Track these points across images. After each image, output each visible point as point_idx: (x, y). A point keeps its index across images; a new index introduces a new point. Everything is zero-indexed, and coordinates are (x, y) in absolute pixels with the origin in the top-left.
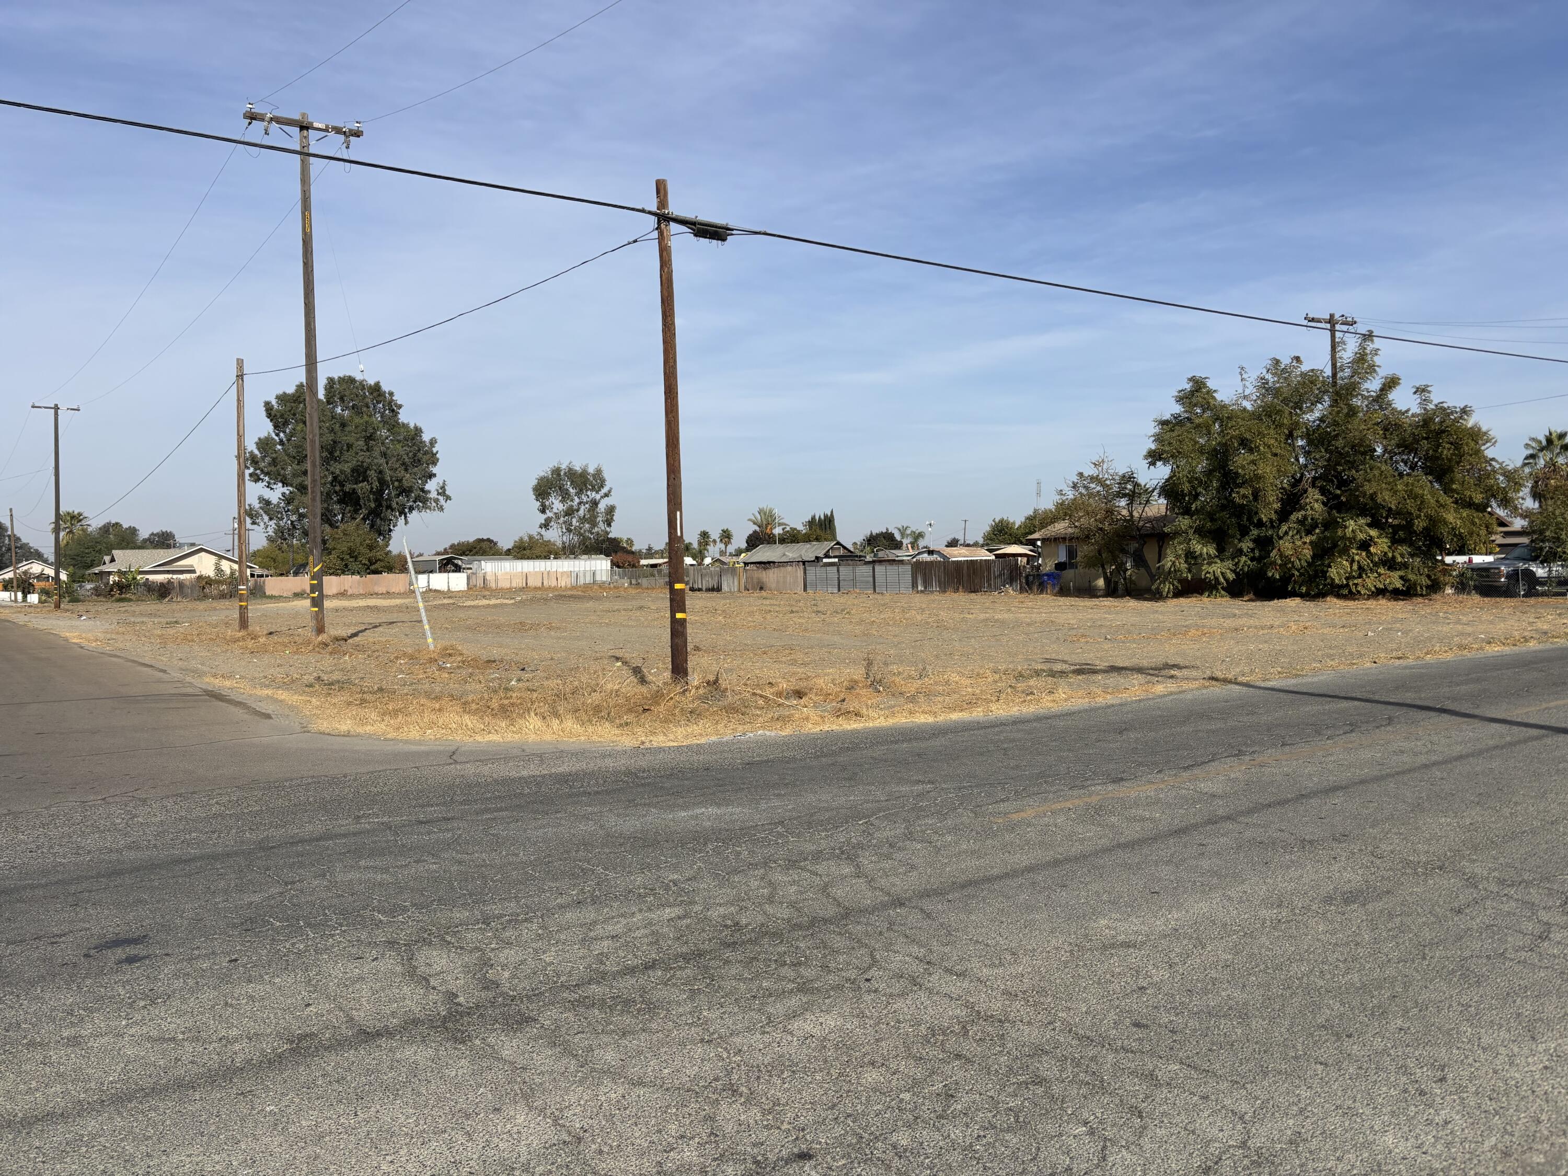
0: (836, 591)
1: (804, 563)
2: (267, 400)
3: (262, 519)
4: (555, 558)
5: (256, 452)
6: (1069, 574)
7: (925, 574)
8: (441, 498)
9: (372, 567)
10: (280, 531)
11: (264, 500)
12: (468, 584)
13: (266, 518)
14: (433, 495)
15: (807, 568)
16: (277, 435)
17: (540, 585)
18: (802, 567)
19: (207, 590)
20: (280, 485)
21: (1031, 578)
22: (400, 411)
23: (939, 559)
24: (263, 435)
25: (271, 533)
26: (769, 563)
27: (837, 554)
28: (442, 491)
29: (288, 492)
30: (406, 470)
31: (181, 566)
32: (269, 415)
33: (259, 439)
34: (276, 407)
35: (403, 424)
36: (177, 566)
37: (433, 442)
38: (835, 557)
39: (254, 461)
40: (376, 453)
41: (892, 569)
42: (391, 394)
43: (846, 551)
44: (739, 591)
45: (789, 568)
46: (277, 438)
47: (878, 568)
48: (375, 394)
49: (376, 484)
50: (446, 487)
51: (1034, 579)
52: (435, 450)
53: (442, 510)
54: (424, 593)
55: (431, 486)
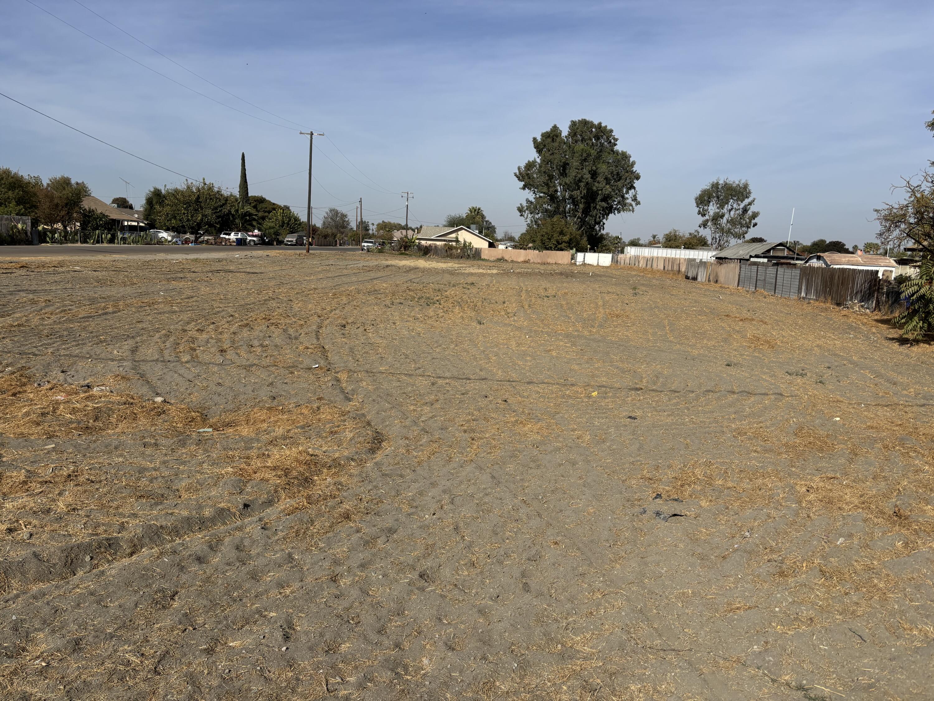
0: (753, 289)
1: (741, 260)
3: (526, 213)
4: (684, 248)
7: (811, 279)
8: (634, 203)
10: (535, 222)
11: (528, 201)
12: (612, 262)
13: (528, 212)
14: (629, 201)
15: (742, 266)
16: (540, 159)
18: (741, 263)
22: (616, 143)
24: (531, 159)
25: (529, 222)
26: (725, 258)
28: (635, 199)
31: (451, 238)
32: (535, 146)
33: (527, 162)
34: (539, 140)
35: (617, 152)
36: (449, 238)
37: (634, 163)
41: (788, 272)
42: (610, 131)
43: (790, 252)
44: (705, 282)
45: (733, 265)
46: (539, 161)
47: (780, 270)
48: (599, 131)
50: (637, 195)
52: (636, 170)
53: (633, 211)
54: (580, 265)
55: (629, 196)
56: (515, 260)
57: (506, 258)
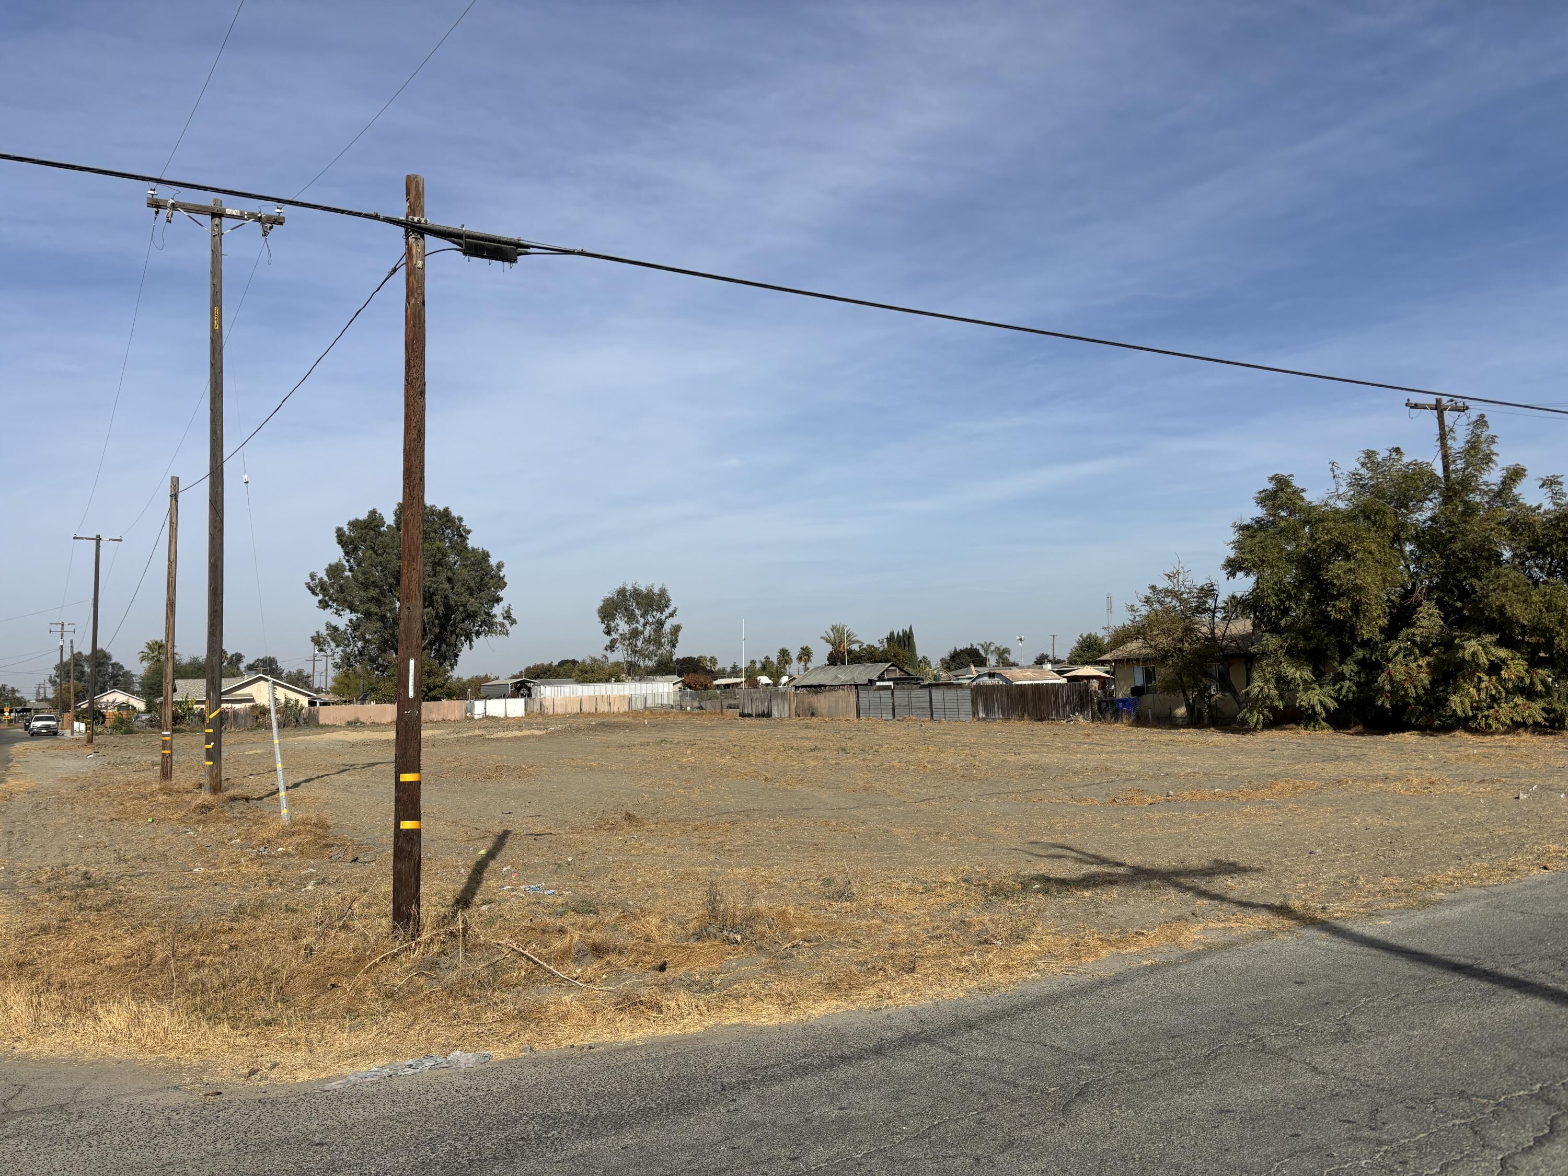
0: (890, 717)
1: (856, 686)
2: (340, 526)
3: (329, 646)
4: (615, 681)
5: (326, 579)
6: (1148, 699)
7: (986, 697)
8: (506, 622)
9: (431, 694)
10: (347, 660)
11: (331, 626)
12: (526, 710)
13: (333, 645)
14: (499, 619)
15: (860, 692)
16: (348, 561)
17: (593, 710)
18: (854, 691)
19: (260, 720)
20: (348, 611)
21: (1104, 705)
22: (469, 536)
23: (1001, 682)
24: (334, 561)
25: (338, 660)
26: (820, 686)
27: (893, 676)
28: (508, 616)
29: (355, 619)
30: (471, 595)
31: (240, 695)
32: (340, 542)
33: (330, 565)
34: (347, 533)
35: (473, 549)
36: (235, 696)
37: (500, 566)
38: (889, 680)
39: (323, 588)
40: (442, 577)
41: (951, 694)
42: (460, 519)
43: (902, 673)
44: (790, 717)
45: (841, 692)
46: (347, 564)
47: (936, 693)
48: (444, 520)
49: (441, 610)
50: (511, 611)
51: (1107, 705)
52: (502, 574)
53: (507, 634)
54: (479, 720)
55: (498, 610)
56: (376, 721)
57: (362, 720)
